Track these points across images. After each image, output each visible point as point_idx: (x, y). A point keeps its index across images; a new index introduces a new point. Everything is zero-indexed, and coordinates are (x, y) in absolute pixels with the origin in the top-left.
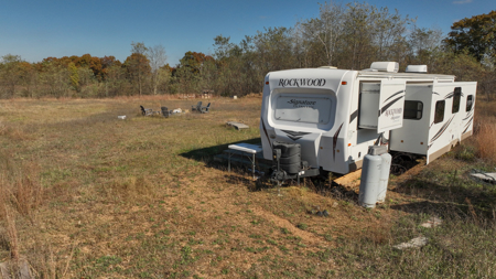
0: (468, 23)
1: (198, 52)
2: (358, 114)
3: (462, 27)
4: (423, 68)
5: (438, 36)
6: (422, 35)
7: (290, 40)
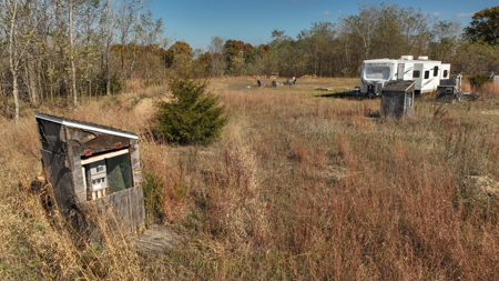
0: (487, 13)
1: (238, 40)
2: (397, 74)
3: (482, 17)
4: (426, 58)
5: (457, 27)
6: (444, 26)
7: (334, 32)
